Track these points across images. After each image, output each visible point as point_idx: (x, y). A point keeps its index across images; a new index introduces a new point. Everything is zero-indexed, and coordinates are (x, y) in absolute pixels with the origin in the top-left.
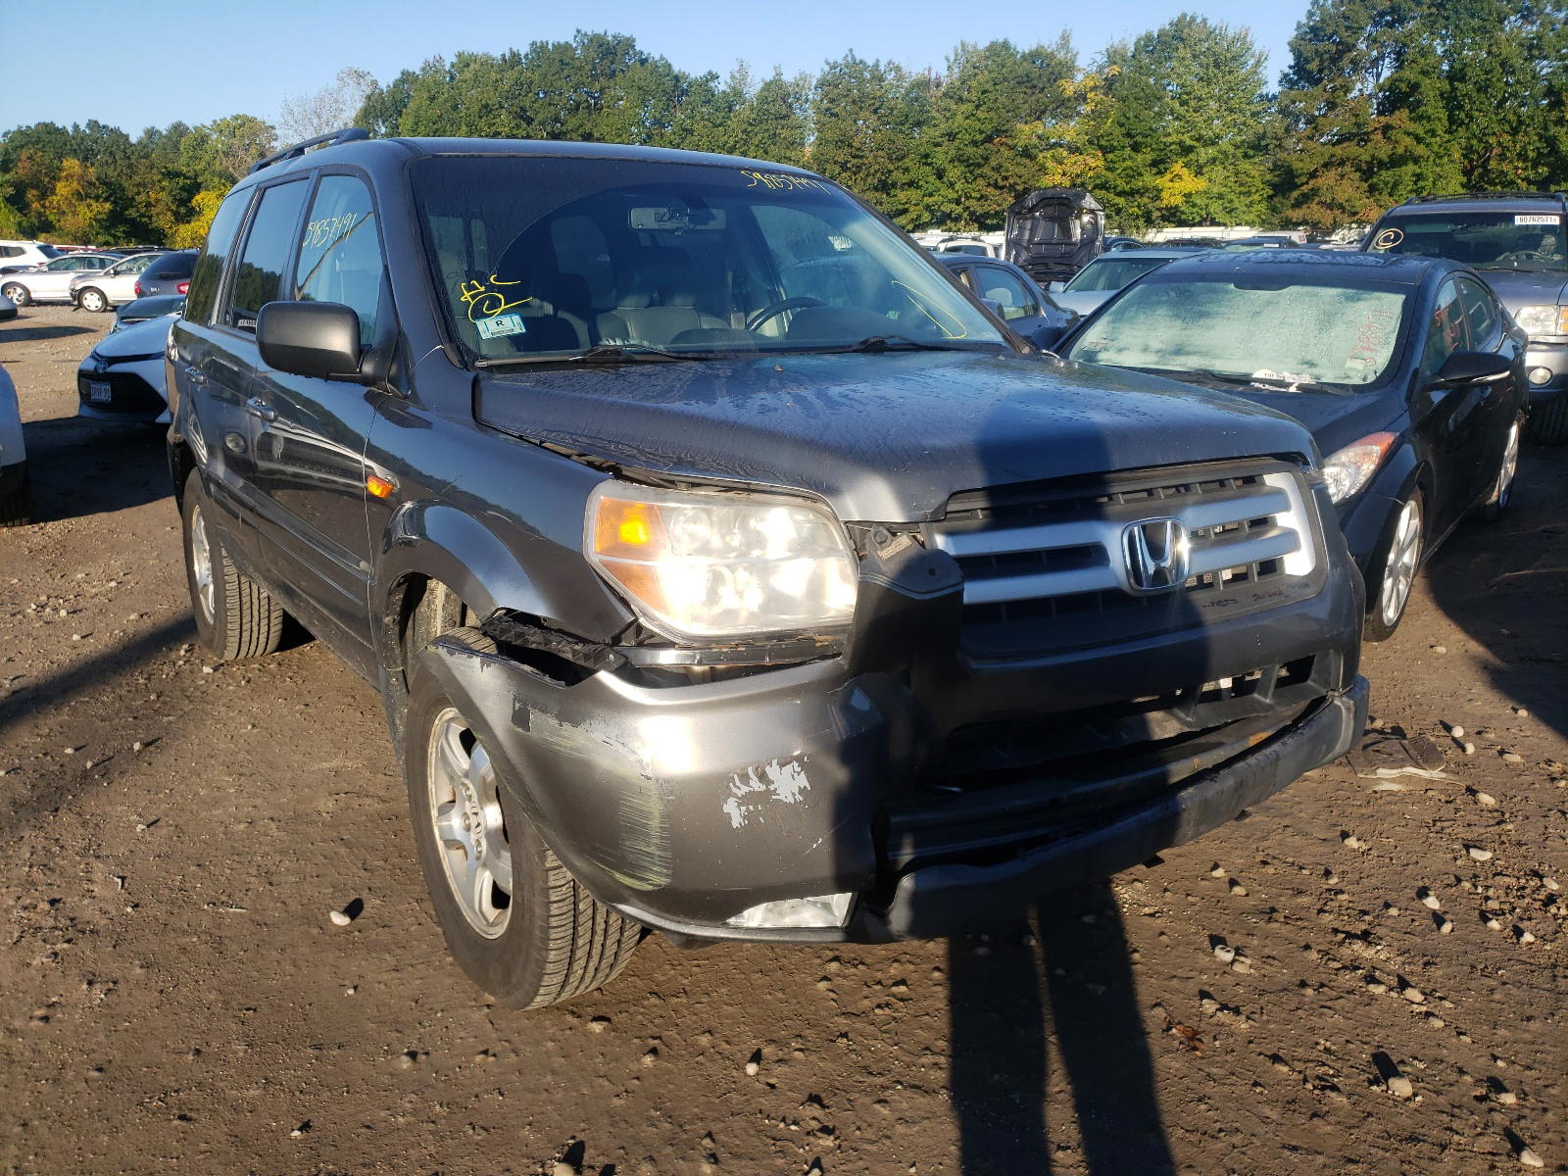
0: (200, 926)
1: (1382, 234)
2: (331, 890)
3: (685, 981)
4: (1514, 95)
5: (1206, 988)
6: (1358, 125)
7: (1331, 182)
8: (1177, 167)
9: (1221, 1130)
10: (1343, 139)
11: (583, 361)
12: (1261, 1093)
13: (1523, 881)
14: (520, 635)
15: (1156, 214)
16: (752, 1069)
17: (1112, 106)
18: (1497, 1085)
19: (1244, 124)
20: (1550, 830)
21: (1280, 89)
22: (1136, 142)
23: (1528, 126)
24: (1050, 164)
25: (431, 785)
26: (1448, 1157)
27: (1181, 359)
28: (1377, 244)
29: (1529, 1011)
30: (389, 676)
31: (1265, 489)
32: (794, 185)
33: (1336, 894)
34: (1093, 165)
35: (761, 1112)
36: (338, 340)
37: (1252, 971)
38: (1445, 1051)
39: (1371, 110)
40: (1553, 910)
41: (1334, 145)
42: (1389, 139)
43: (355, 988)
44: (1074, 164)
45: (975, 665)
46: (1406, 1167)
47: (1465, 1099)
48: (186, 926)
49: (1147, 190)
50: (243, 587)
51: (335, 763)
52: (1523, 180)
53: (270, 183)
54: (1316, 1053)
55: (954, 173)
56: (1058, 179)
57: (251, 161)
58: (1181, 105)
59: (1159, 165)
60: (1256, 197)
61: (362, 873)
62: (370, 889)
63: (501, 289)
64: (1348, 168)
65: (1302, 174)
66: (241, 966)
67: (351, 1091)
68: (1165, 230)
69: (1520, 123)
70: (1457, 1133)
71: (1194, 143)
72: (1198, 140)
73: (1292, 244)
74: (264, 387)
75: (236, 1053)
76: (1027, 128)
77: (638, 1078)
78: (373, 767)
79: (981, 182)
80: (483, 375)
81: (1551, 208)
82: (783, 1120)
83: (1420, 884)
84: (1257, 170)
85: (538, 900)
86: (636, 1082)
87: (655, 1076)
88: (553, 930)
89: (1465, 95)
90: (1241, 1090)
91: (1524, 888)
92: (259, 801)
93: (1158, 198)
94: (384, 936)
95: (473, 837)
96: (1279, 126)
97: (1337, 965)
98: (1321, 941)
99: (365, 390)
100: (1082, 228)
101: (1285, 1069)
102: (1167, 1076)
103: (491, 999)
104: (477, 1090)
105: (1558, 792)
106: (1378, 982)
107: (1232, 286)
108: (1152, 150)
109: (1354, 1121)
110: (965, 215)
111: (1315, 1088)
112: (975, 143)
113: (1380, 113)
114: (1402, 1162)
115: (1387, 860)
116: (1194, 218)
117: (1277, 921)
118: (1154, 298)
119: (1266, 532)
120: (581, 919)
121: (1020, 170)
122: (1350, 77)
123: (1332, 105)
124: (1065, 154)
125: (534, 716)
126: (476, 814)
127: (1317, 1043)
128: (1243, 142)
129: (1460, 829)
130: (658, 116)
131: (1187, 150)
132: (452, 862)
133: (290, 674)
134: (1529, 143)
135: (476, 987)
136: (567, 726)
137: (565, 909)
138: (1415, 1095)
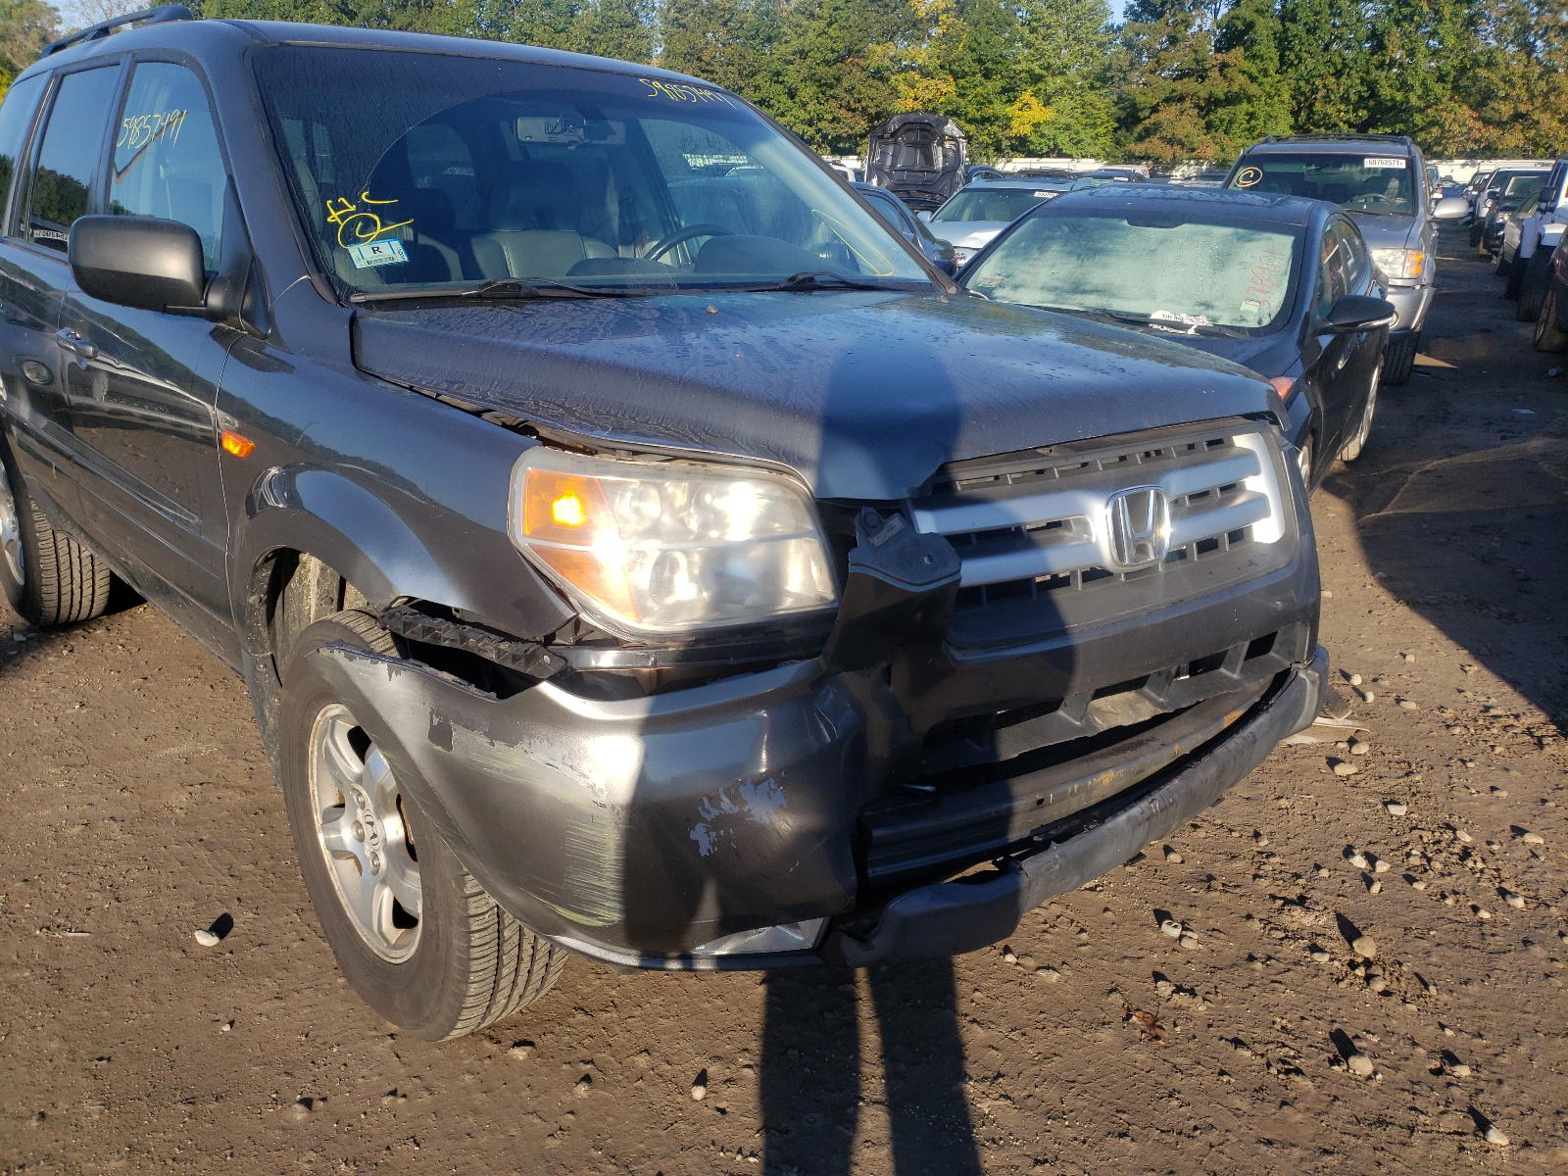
0: (32, 956)
1: (1242, 172)
2: (192, 903)
3: (614, 993)
4: (1340, 38)
5: (1158, 968)
6: (1197, 61)
7: (1171, 117)
8: (1026, 96)
9: (1196, 1128)
10: (1182, 75)
11: (479, 297)
12: (1229, 1082)
13: (1437, 834)
14: (428, 630)
15: (1005, 143)
16: (699, 1093)
17: (963, 30)
18: (1451, 1058)
19: (1091, 55)
20: (1455, 780)
21: (1125, 20)
22: (986, 69)
23: (1351, 69)
24: (902, 87)
25: (313, 787)
26: (1418, 1139)
27: (1079, 298)
28: (1238, 182)
29: (1466, 974)
30: (254, 664)
31: (1233, 451)
32: (697, 97)
33: (1267, 857)
34: (945, 91)
35: (713, 1143)
36: (173, 264)
37: (1200, 946)
38: (1394, 1022)
39: (1209, 47)
40: (1470, 864)
41: (1174, 80)
42: (1225, 77)
43: (231, 1023)
44: (926, 89)
45: (958, 656)
46: (1379, 1154)
47: (1422, 1074)
48: (15, 958)
49: (997, 118)
50: (60, 545)
51: (186, 747)
52: (1345, 123)
53: (69, 69)
54: (1275, 1033)
55: (807, 92)
56: (910, 103)
57: (32, 45)
58: (1031, 33)
59: (1009, 92)
60: (1101, 130)
61: (228, 880)
62: (239, 899)
63: (375, 209)
64: (1187, 104)
65: (1144, 109)
66: (89, 1005)
67: (236, 1154)
68: (1014, 160)
69: (1345, 65)
70: (1422, 1113)
71: (1044, 72)
72: (1048, 68)
73: (1140, 178)
74: (79, 317)
75: (88, 1115)
76: (879, 49)
77: (572, 1113)
78: (231, 751)
79: (833, 104)
80: (361, 311)
81: (1399, 152)
82: (740, 1152)
83: (1344, 842)
84: (1103, 103)
85: (456, 930)
86: (570, 1116)
87: (591, 1107)
88: (475, 962)
89: (1296, 36)
90: (1209, 1080)
91: (1439, 842)
92: (93, 798)
93: (1007, 126)
94: (260, 956)
95: (368, 849)
96: (1124, 59)
97: (1281, 935)
98: (1262, 909)
99: (213, 325)
100: (945, 156)
101: (1248, 1054)
102: (1135, 1070)
103: (394, 1028)
104: (388, 1140)
105: (1455, 738)
106: (1322, 951)
107: (1125, 223)
108: (1003, 77)
109: (1322, 1107)
110: (818, 137)
111: (1279, 1072)
112: (827, 63)
113: (1218, 50)
114: (1375, 1149)
115: (1311, 818)
116: (1042, 149)
117: (1216, 890)
118: (1047, 233)
119: (1234, 498)
120: (506, 948)
121: (872, 92)
122: (1190, 11)
123: (1173, 40)
124: (917, 77)
125: (459, 735)
126: (372, 824)
127: (1274, 1023)
128: (1089, 73)
129: (1372, 782)
130: (495, 18)
131: (1036, 79)
132: (341, 875)
133: (121, 641)
134: (1351, 86)
135: (376, 1014)
136: (499, 745)
137: (488, 939)
138: (1375, 1073)
